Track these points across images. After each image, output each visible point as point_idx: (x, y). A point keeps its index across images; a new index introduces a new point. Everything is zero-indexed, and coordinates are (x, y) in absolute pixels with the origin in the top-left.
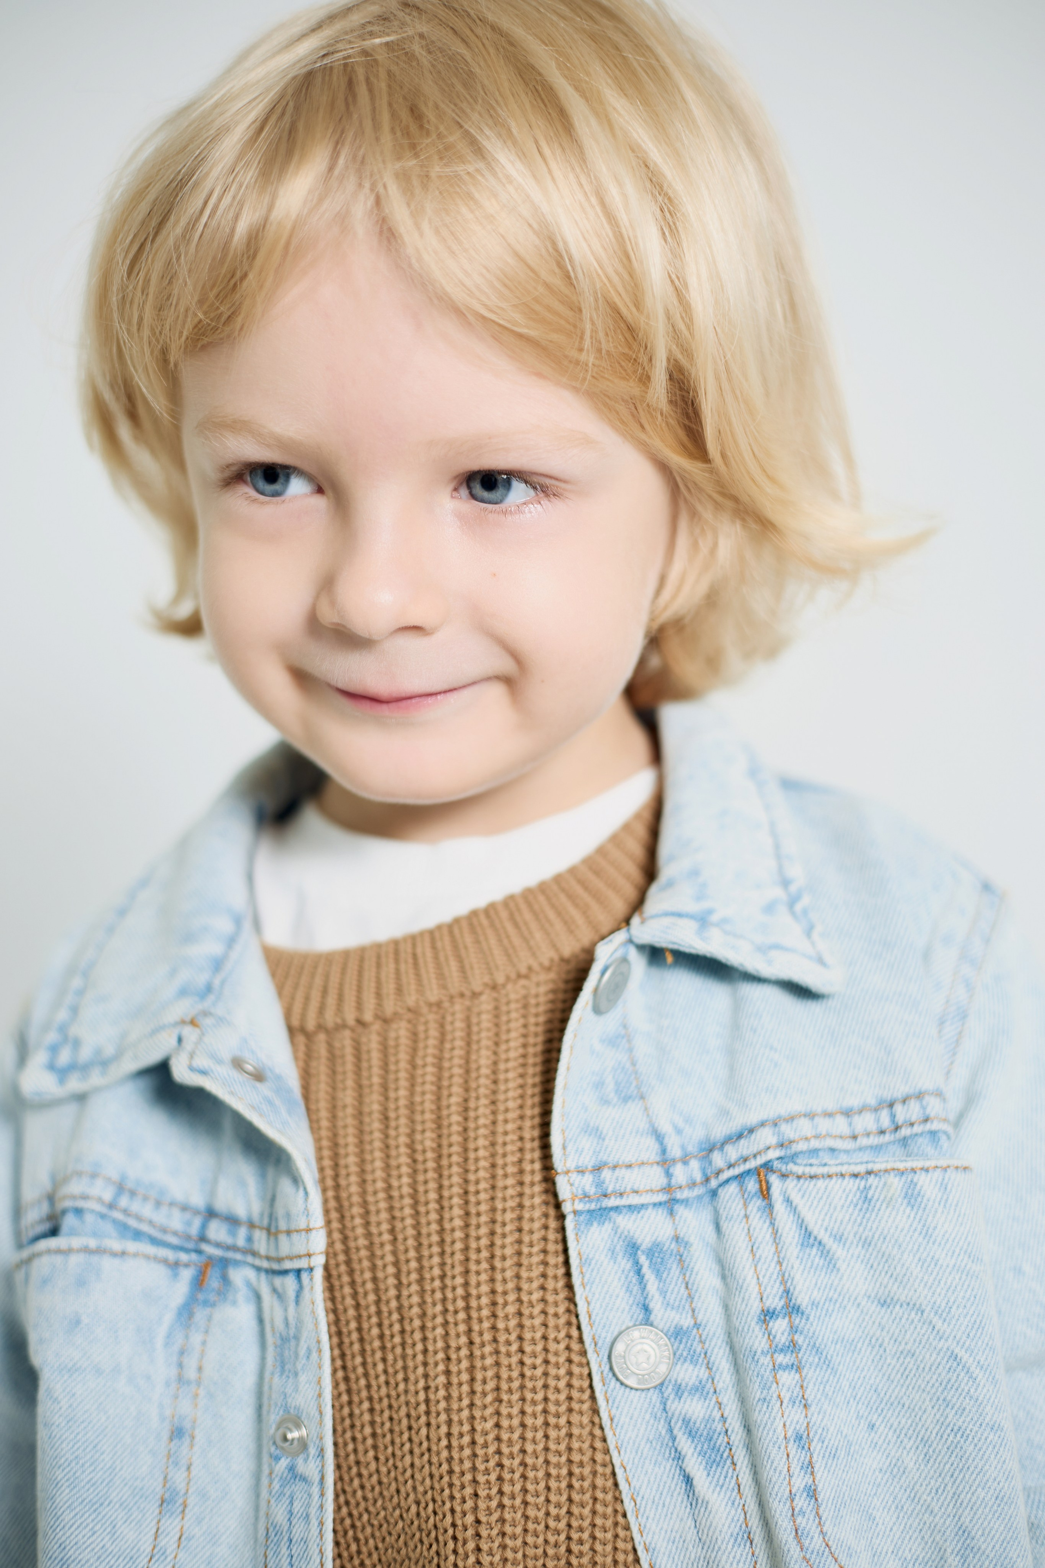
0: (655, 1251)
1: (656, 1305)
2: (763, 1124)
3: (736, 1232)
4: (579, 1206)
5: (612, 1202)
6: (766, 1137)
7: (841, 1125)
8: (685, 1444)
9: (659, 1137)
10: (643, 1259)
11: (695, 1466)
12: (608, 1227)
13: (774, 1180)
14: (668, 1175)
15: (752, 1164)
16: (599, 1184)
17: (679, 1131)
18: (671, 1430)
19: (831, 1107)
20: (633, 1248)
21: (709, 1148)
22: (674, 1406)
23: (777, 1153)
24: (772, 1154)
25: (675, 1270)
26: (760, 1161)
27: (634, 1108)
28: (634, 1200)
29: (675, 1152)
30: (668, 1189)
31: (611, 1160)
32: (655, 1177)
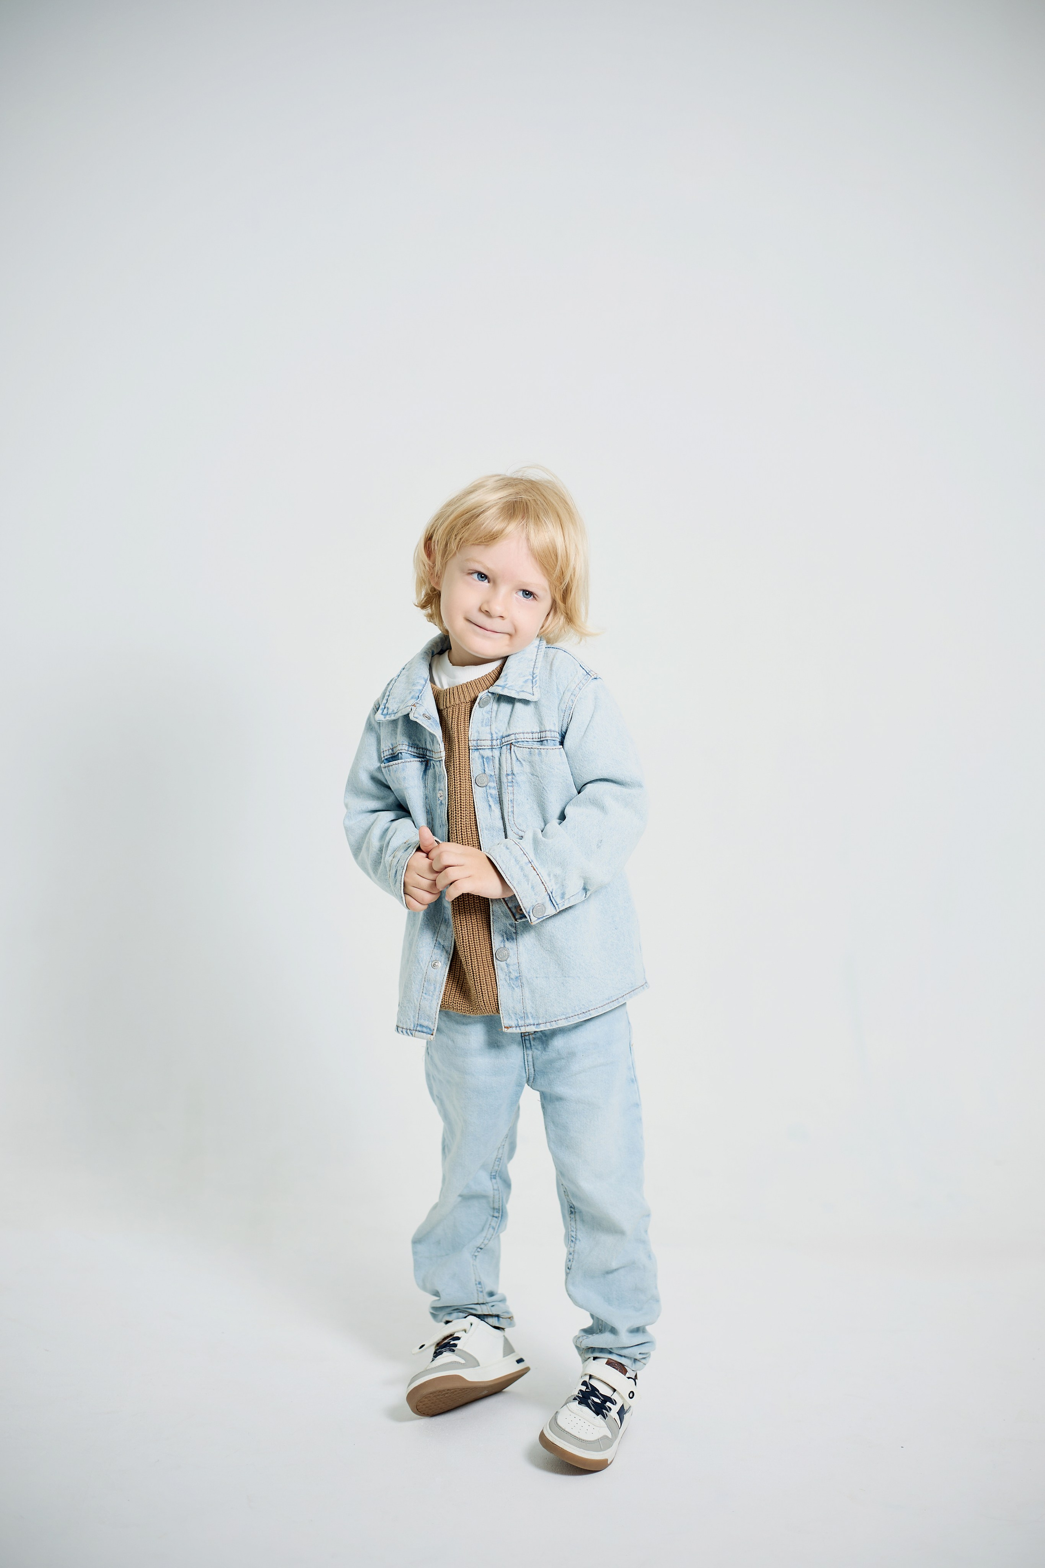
0: (488, 758)
1: (486, 770)
2: (513, 734)
3: (503, 756)
4: (472, 748)
5: (479, 748)
6: (513, 737)
7: (530, 736)
8: (490, 799)
9: (492, 734)
10: (484, 760)
11: (492, 803)
12: (478, 752)
13: (512, 746)
14: (492, 742)
15: (509, 743)
16: (477, 743)
17: (496, 733)
18: (487, 796)
19: (529, 731)
20: (483, 757)
21: (503, 737)
22: (488, 791)
23: (514, 741)
24: (513, 741)
25: (491, 763)
26: (511, 742)
27: (488, 728)
28: (483, 747)
29: (495, 737)
30: (492, 746)
31: (480, 739)
32: (489, 743)
